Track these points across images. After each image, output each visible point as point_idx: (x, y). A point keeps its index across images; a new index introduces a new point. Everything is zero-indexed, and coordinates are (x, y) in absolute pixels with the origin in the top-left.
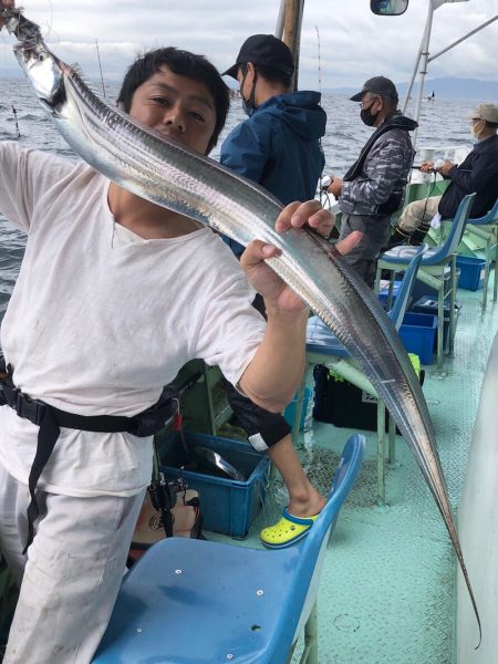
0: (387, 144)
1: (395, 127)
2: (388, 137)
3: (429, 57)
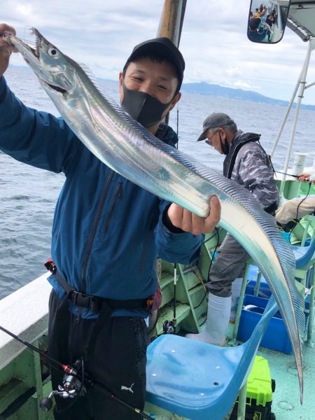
3: (306, 85)
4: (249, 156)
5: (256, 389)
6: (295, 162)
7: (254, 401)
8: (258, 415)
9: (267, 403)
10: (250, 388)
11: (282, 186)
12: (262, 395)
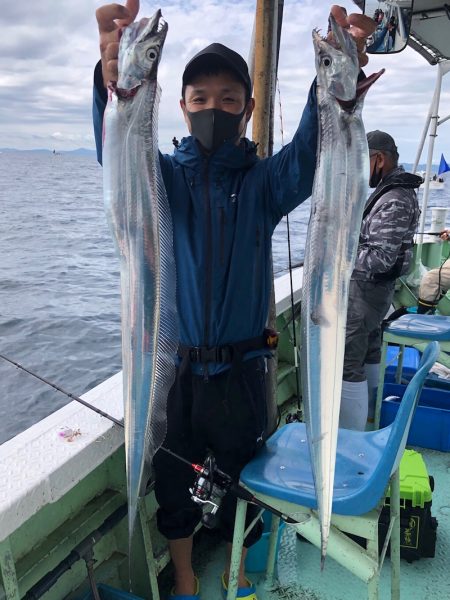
0: (389, 206)
1: (396, 186)
2: (390, 198)
3: (439, 120)
4: (393, 207)
5: (411, 488)
6: (432, 220)
7: (409, 502)
8: (416, 520)
9: (426, 503)
10: (403, 487)
11: (419, 250)
12: (418, 494)
